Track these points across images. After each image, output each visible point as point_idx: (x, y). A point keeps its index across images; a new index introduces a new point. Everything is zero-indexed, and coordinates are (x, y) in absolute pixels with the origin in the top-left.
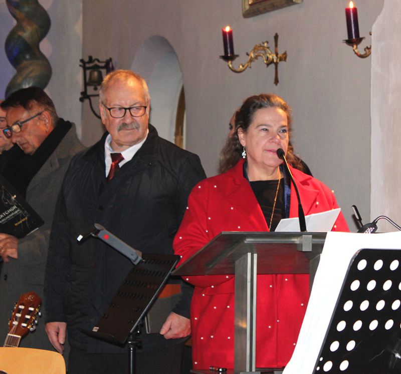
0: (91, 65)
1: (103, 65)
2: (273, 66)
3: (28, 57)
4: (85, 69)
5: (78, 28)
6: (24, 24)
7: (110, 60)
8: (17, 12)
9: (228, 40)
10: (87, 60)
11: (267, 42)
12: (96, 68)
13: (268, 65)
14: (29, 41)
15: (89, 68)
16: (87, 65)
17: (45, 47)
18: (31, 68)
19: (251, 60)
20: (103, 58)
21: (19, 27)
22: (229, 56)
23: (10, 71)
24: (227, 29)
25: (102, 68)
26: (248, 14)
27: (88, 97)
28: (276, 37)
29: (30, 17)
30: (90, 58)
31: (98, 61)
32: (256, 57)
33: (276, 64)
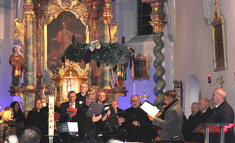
0: (176, 82)
1: (179, 82)
2: (221, 84)
3: (159, 80)
4: (175, 84)
5: (173, 72)
6: (158, 72)
7: (181, 81)
8: (156, 68)
9: (209, 78)
10: (175, 81)
11: (219, 78)
12: (177, 83)
13: (220, 84)
14: (159, 76)
15: (176, 83)
16: (175, 83)
17: (164, 77)
18: (160, 83)
19: (215, 83)
20: (179, 81)
21: (157, 72)
22: (210, 82)
23: (154, 84)
24: (209, 76)
25: (179, 83)
26: (214, 71)
27: (176, 91)
28: (222, 77)
29: (160, 70)
30: (176, 81)
31: (178, 81)
32: (217, 82)
33: (222, 84)
